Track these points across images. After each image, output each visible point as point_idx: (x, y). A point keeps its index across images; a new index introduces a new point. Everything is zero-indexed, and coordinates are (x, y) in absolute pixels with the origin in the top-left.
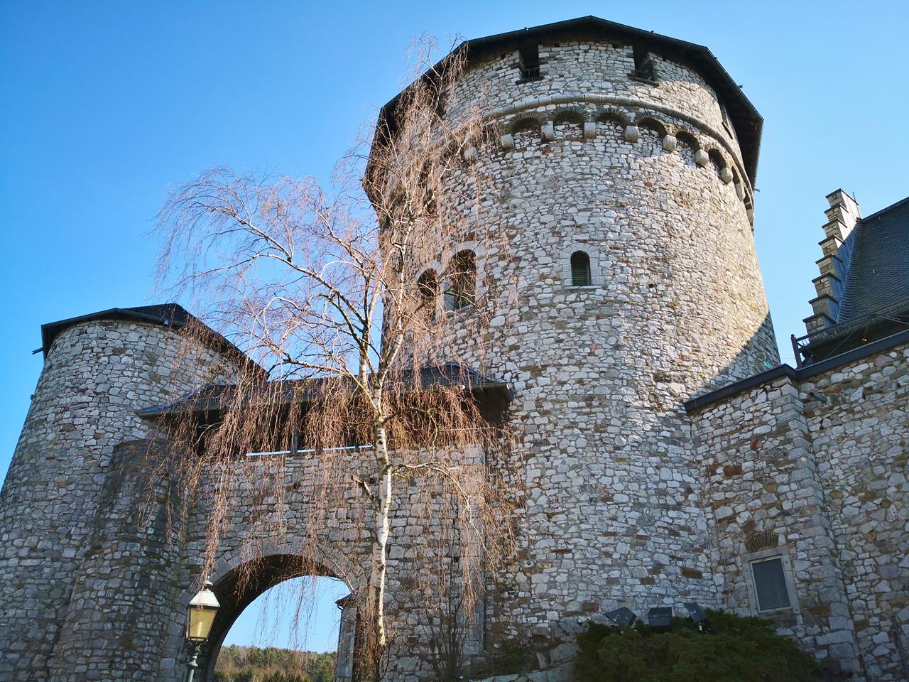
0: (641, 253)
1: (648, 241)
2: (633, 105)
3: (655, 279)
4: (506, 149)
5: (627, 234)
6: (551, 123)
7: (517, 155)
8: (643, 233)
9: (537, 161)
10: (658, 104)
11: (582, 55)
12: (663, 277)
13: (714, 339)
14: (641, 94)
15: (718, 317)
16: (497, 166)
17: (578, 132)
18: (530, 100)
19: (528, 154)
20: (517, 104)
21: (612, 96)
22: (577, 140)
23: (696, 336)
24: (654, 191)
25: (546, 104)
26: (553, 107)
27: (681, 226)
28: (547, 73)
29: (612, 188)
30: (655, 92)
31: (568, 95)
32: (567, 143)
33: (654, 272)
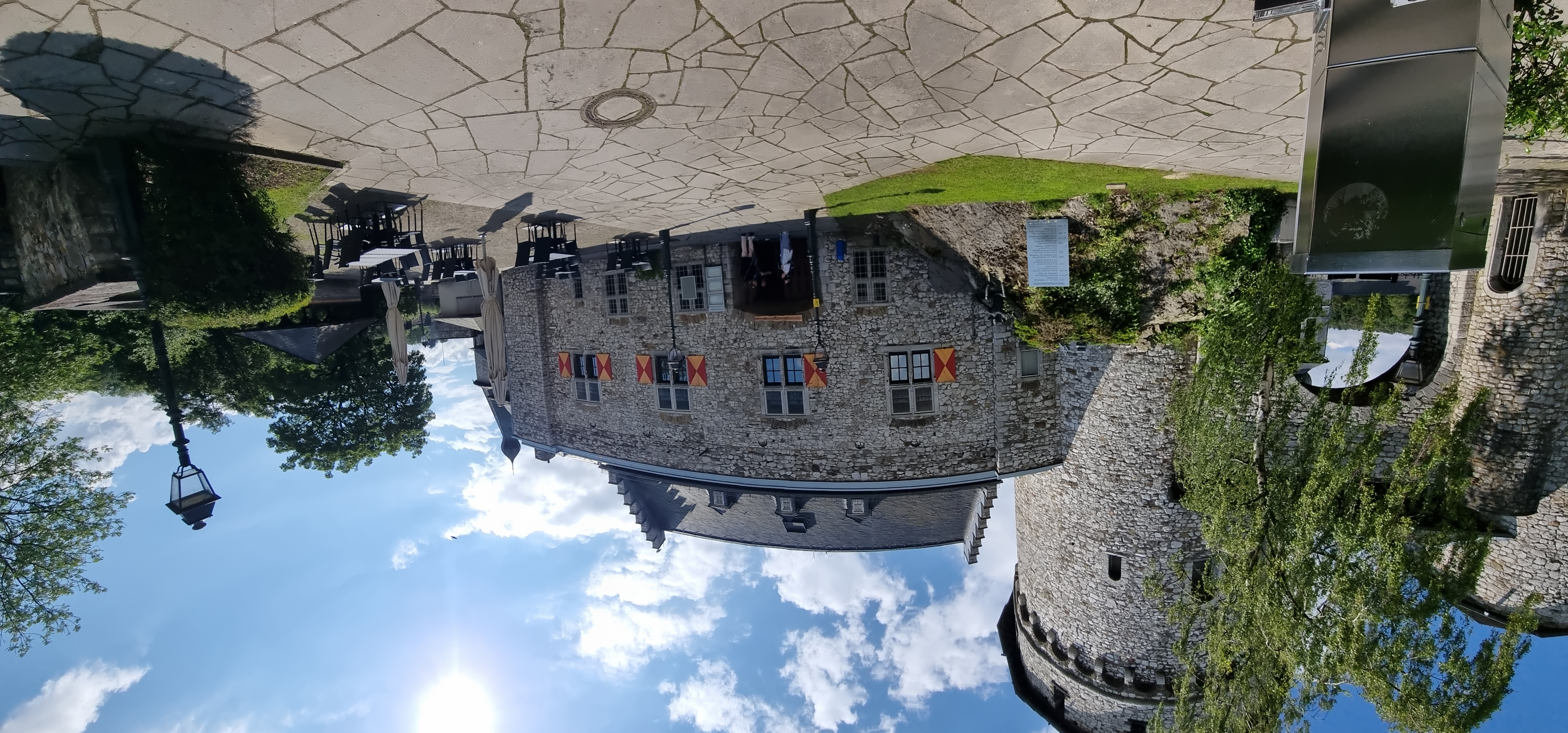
0: (1076, 567)
1: (1071, 574)
2: (1068, 673)
3: (1070, 547)
4: (1161, 672)
5: (1083, 583)
6: (1126, 682)
7: (1154, 665)
8: (1074, 580)
9: (1140, 655)
10: (1054, 669)
11: (1099, 727)
12: (1066, 548)
13: (1043, 502)
14: (1064, 681)
15: (1038, 514)
16: (1170, 662)
17: (1108, 668)
18: (1139, 706)
19: (1145, 663)
20: (1150, 707)
21: (1082, 687)
22: (1109, 662)
23: (1052, 506)
24: (1064, 607)
25: (1128, 699)
26: (1124, 694)
27: (1053, 578)
28: (1126, 723)
29: (1090, 618)
30: (1055, 677)
31: (1112, 700)
32: (1116, 662)
33: (1069, 552)
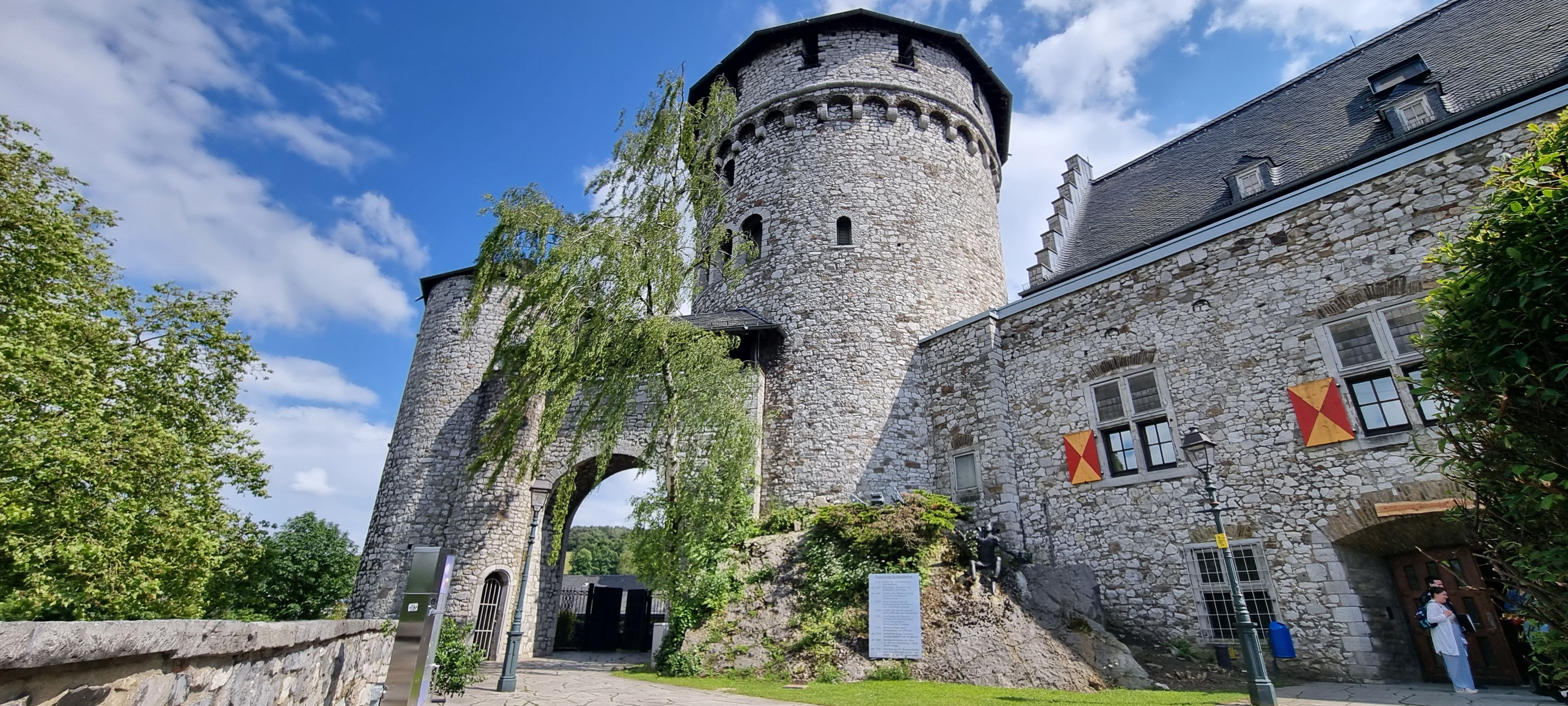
0: (894, 218)
1: (899, 207)
2: (894, 90)
3: (902, 239)
4: (789, 128)
5: (883, 201)
6: (825, 105)
7: (797, 134)
8: (896, 201)
9: (813, 140)
10: (916, 88)
11: (854, 43)
12: (909, 237)
13: (946, 287)
14: (902, 78)
15: (951, 270)
16: (781, 142)
17: (848, 113)
18: (809, 85)
19: (806, 133)
20: (798, 89)
21: (877, 81)
22: (846, 120)
23: (933, 285)
24: (907, 164)
25: (821, 89)
26: (827, 92)
27: (927, 194)
28: (823, 61)
29: (873, 163)
30: (914, 76)
31: (841, 80)
32: (838, 123)
33: (903, 233)
